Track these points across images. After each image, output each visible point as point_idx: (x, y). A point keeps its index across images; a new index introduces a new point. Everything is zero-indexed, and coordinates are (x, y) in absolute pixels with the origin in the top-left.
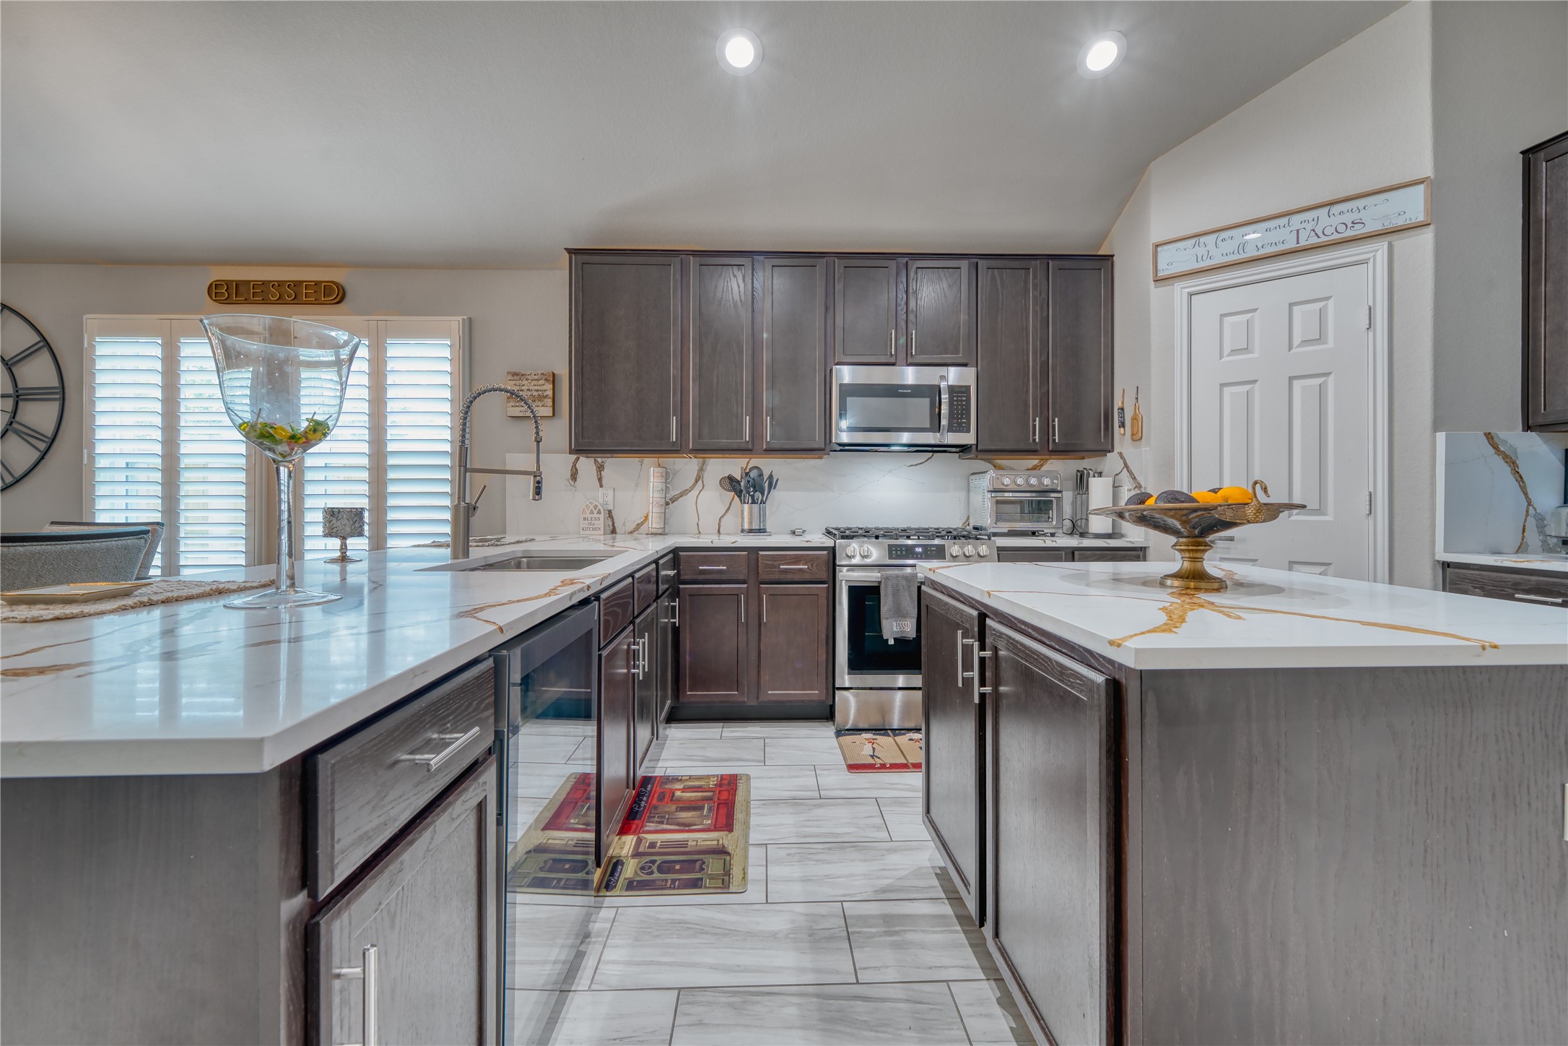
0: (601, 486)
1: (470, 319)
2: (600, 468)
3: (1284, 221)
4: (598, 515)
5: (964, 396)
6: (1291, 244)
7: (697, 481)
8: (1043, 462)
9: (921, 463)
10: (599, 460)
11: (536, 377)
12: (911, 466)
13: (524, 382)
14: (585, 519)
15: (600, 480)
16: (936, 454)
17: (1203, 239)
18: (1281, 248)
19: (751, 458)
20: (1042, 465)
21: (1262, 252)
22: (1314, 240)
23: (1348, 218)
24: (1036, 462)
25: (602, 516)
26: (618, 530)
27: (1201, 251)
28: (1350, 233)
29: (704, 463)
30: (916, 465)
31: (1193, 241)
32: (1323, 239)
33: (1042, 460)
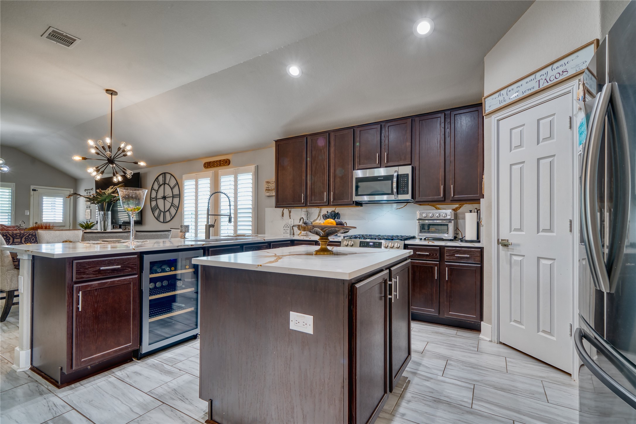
0: (290, 218)
1: (258, 166)
2: (290, 212)
3: (533, 77)
4: (288, 229)
5: (406, 179)
6: (536, 89)
7: (318, 216)
8: (461, 205)
9: (402, 208)
10: (290, 209)
11: (273, 183)
12: (397, 209)
13: (270, 184)
14: (284, 230)
15: (290, 216)
16: (408, 204)
17: (502, 92)
18: (532, 91)
19: (336, 207)
20: (460, 207)
21: (525, 94)
22: (546, 84)
23: (560, 70)
24: (457, 206)
25: (289, 229)
26: (295, 234)
27: (501, 98)
28: (561, 78)
29: (321, 210)
30: (400, 209)
31: (498, 94)
32: (550, 83)
33: (460, 204)
